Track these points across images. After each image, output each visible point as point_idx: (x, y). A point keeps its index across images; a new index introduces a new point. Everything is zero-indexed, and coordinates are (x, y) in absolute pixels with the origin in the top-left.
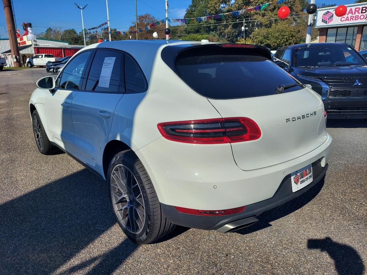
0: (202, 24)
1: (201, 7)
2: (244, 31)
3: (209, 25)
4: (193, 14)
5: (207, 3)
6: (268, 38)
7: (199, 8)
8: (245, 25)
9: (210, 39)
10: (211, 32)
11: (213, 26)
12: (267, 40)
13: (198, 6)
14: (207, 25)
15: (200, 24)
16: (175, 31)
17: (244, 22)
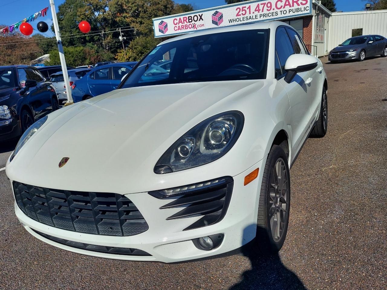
0: (75, 34)
1: (69, 15)
2: (122, 40)
3: (83, 36)
4: (62, 23)
5: (75, 11)
6: (147, 47)
7: (67, 17)
8: (122, 34)
9: (86, 52)
10: (88, 44)
11: (88, 36)
12: (147, 50)
13: (66, 14)
14: (80, 35)
15: (72, 34)
16: (52, 44)
17: (120, 31)
